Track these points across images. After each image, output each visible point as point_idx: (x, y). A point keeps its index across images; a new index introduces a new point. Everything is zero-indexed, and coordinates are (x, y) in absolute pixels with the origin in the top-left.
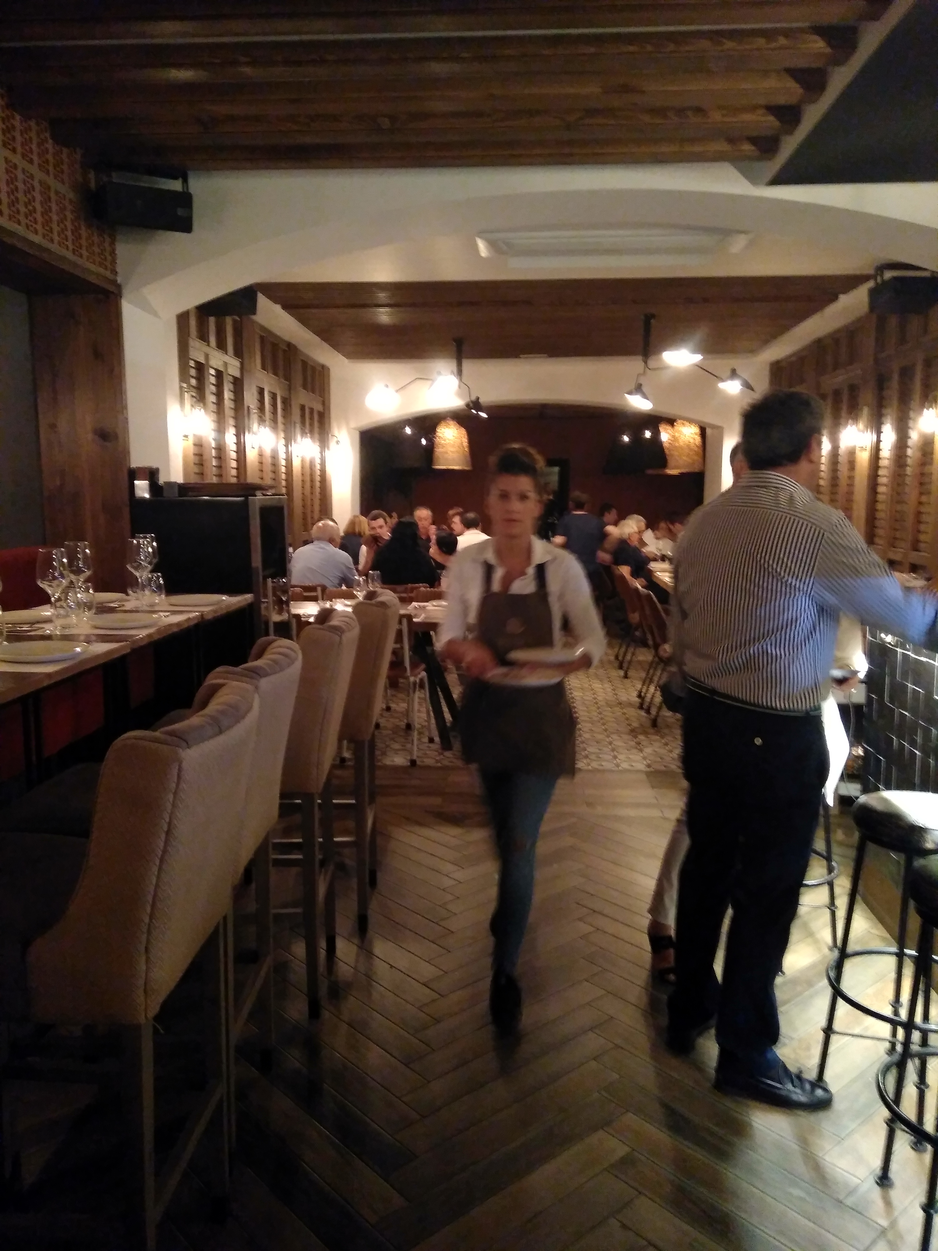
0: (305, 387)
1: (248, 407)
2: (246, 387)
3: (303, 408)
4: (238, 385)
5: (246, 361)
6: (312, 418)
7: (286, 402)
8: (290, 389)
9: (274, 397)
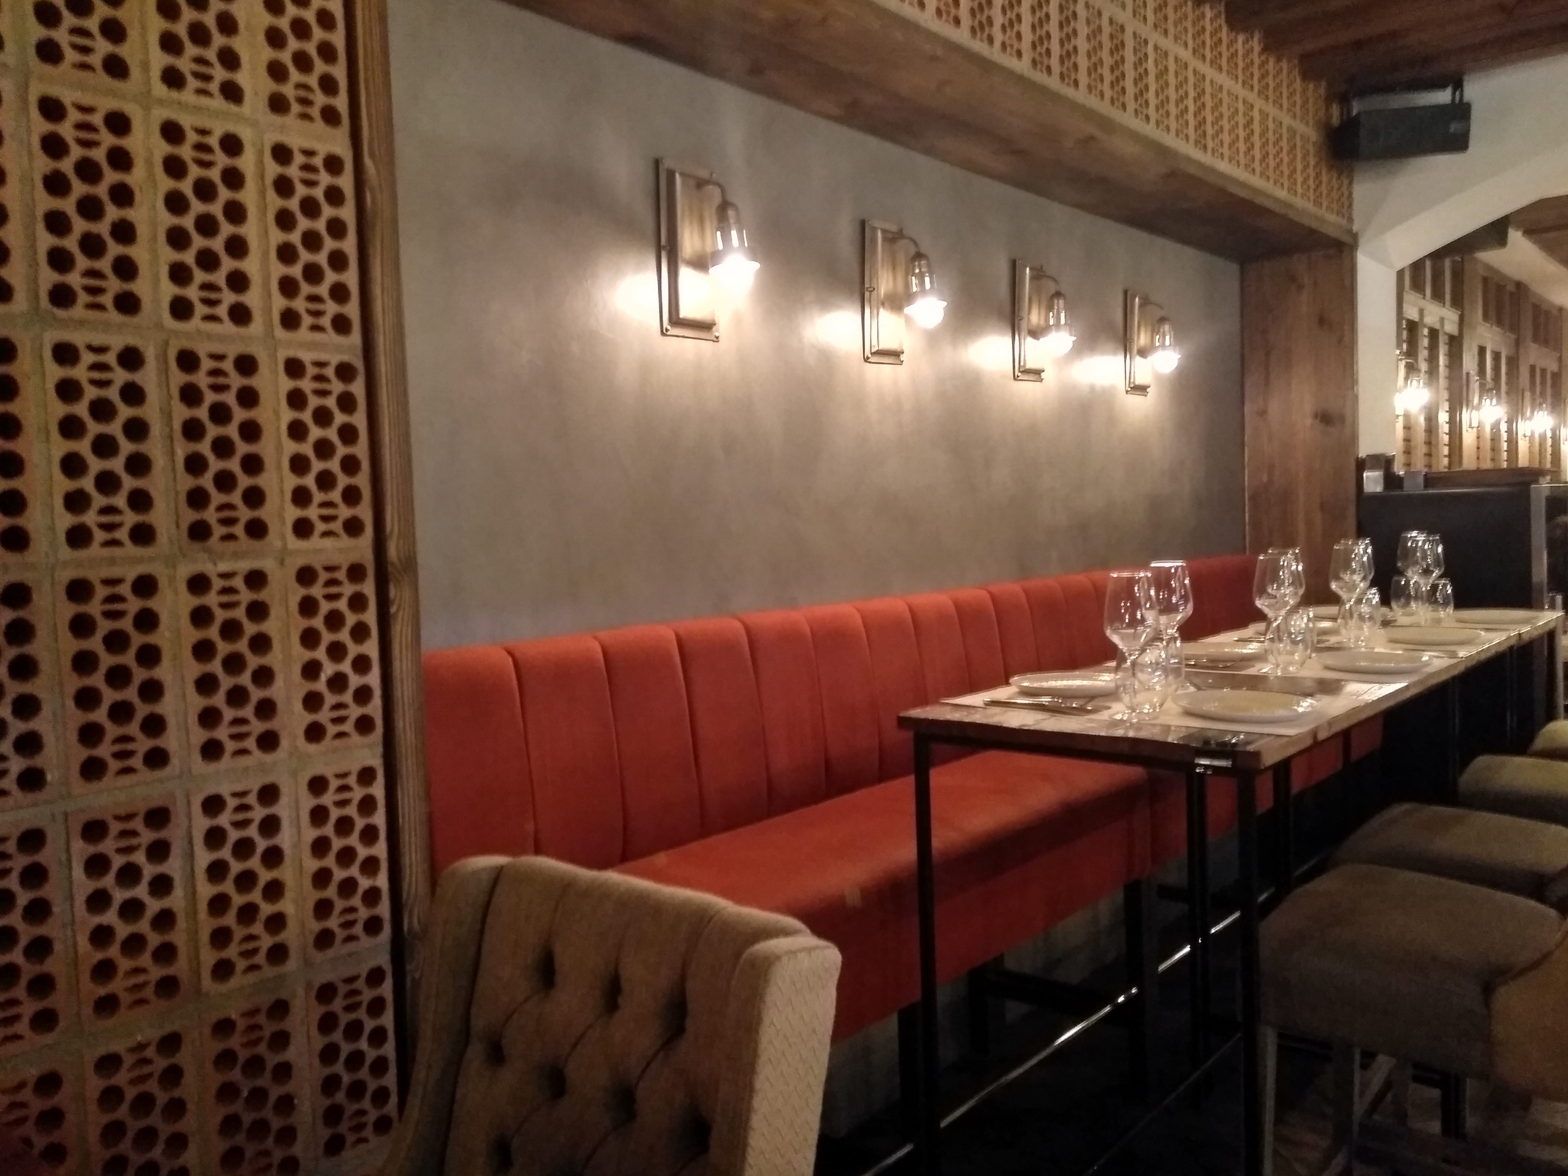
0: (1536, 339)
1: (1468, 374)
2: (1465, 347)
3: (1533, 368)
4: (1455, 343)
5: (1467, 312)
6: (1543, 382)
7: (1513, 362)
8: (1518, 343)
9: (1497, 356)
